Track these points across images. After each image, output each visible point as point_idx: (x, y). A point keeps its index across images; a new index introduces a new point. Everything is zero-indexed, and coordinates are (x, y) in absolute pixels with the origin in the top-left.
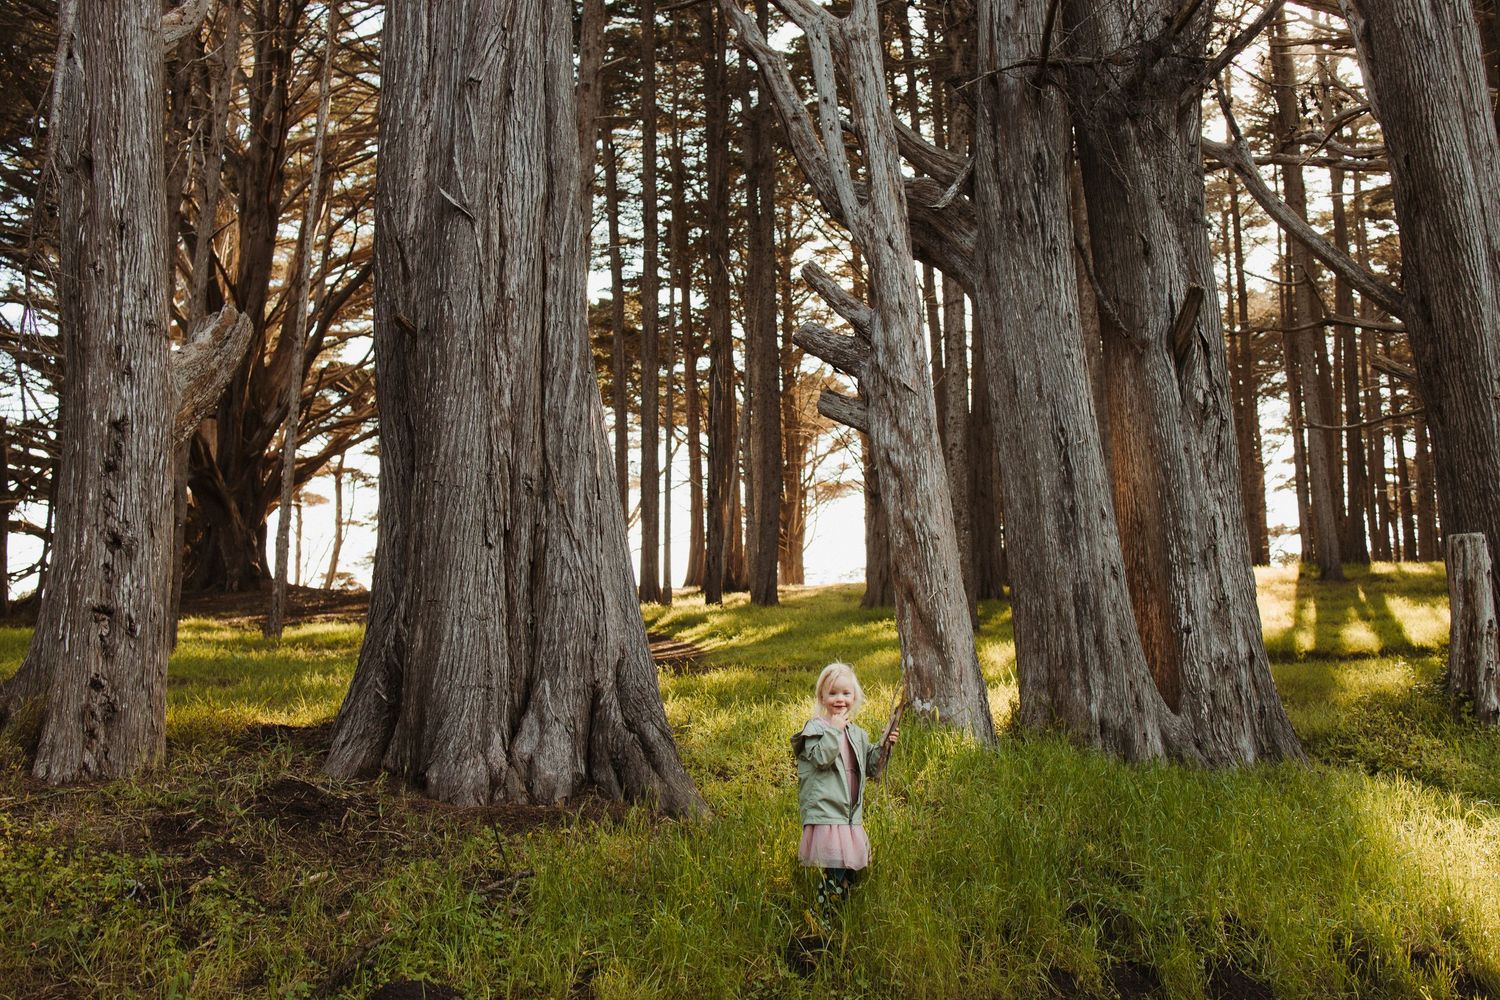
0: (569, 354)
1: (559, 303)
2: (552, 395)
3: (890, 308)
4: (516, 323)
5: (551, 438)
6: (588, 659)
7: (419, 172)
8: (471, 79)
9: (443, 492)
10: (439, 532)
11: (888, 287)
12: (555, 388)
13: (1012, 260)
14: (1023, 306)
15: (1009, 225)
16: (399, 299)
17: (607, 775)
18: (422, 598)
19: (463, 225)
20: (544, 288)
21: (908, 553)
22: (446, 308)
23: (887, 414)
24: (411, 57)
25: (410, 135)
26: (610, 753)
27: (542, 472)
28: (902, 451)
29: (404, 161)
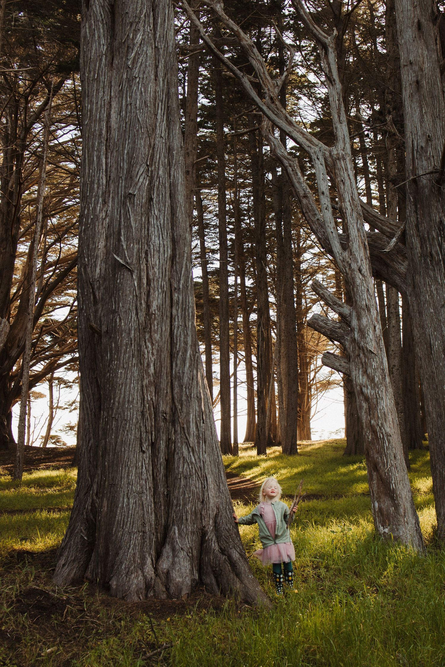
0: (186, 343)
1: (180, 315)
2: (176, 366)
3: (361, 308)
4: (156, 327)
5: (176, 390)
6: (199, 514)
7: (101, 245)
8: (130, 194)
9: (118, 423)
10: (116, 445)
11: (360, 296)
12: (178, 362)
13: (427, 280)
14: (434, 305)
15: (425, 260)
16: (92, 314)
17: (210, 579)
18: (107, 483)
19: (127, 274)
20: (171, 307)
21: (373, 444)
22: (118, 320)
23: (361, 366)
24: (96, 181)
25: (97, 224)
26: (212, 567)
27: (172, 409)
28: (369, 387)
29: (93, 238)
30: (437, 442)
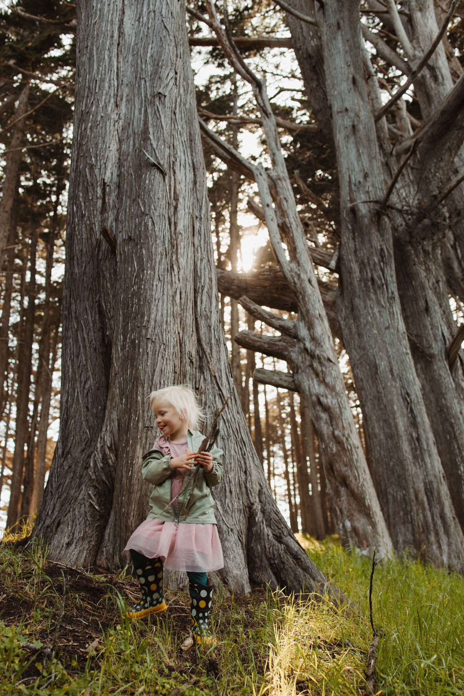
0: (211, 279)
1: (202, 247)
2: (202, 303)
4: (182, 250)
5: (203, 330)
6: (244, 486)
7: (114, 146)
8: (160, 93)
9: (155, 346)
10: (153, 375)
12: (204, 298)
13: (368, 302)
14: (377, 327)
15: (366, 285)
17: (268, 576)
18: (140, 425)
19: (158, 175)
20: (194, 235)
22: (150, 224)
24: (108, 80)
25: (108, 123)
26: (269, 559)
27: (198, 352)
28: (329, 396)
29: (104, 138)
30: (388, 464)
